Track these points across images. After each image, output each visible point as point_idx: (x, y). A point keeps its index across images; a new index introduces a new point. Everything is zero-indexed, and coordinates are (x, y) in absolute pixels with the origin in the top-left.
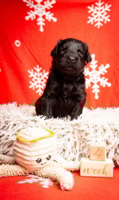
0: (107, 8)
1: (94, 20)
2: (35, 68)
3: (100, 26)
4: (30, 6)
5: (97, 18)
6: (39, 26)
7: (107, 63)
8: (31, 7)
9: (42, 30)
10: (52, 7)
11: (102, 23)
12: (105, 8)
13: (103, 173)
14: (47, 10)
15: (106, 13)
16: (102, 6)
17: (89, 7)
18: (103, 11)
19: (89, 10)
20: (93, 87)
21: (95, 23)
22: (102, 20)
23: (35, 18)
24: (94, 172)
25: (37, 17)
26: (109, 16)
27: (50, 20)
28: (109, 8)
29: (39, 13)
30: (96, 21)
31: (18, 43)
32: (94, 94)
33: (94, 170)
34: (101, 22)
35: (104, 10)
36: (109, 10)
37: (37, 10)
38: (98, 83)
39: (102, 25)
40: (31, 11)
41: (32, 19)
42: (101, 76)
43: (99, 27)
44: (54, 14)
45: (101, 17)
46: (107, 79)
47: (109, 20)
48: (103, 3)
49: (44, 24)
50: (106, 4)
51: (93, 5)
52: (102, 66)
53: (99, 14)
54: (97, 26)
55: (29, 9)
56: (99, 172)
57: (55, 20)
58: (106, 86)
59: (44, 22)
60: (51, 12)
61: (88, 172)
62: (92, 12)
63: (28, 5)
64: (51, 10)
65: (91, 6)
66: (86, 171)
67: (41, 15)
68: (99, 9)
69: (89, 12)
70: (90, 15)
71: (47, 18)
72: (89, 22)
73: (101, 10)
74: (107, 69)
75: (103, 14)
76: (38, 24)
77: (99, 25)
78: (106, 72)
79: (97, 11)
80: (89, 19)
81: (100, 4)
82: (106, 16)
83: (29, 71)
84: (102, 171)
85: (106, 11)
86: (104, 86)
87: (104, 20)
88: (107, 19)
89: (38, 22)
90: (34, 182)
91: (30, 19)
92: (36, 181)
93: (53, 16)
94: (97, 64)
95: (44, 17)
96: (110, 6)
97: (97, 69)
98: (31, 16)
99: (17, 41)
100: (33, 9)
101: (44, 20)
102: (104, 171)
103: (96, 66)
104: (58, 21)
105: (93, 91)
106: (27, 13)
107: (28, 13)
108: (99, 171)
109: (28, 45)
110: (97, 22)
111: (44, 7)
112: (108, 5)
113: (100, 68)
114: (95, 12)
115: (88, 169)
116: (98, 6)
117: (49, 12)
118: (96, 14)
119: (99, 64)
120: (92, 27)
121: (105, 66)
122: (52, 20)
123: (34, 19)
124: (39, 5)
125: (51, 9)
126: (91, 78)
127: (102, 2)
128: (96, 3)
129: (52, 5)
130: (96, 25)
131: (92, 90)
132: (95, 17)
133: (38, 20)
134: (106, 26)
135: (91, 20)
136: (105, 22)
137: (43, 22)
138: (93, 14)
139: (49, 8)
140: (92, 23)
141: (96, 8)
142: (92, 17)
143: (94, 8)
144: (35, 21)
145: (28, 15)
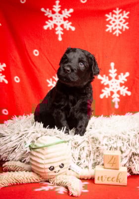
0: (126, 15)
1: (112, 28)
2: (54, 77)
3: (119, 34)
4: (48, 15)
5: (115, 26)
6: (57, 36)
7: (127, 72)
8: (49, 17)
9: (60, 39)
10: (70, 16)
11: (121, 30)
12: (123, 15)
13: (117, 181)
14: (65, 19)
15: (124, 21)
16: (119, 13)
17: (107, 15)
18: (121, 19)
19: (107, 18)
20: (113, 97)
21: (113, 31)
22: (121, 28)
23: (53, 27)
24: (108, 180)
25: (55, 26)
26: (127, 23)
27: (68, 29)
28: (128, 16)
29: (57, 22)
30: (114, 29)
31: (36, 53)
32: (114, 104)
33: (108, 178)
34: (119, 29)
35: (122, 17)
36: (127, 17)
37: (55, 19)
38: (118, 92)
39: (121, 33)
40: (50, 21)
41: (51, 29)
42: (121, 85)
43: (117, 35)
44: (72, 23)
45: (119, 25)
46: (127, 88)
47: (127, 28)
48: (121, 10)
49: (62, 33)
50: (124, 12)
51: (111, 13)
52: (122, 74)
53: (117, 22)
54: (116, 34)
55: (47, 19)
56: (113, 180)
57: (73, 29)
58: (126, 94)
59: (63, 31)
60: (69, 21)
61: (102, 180)
62: (110, 20)
63: (46, 15)
64: (69, 19)
65: (109, 14)
66: (100, 178)
67: (59, 24)
68: (117, 16)
69: (107, 20)
70: (108, 23)
71: (65, 27)
72: (107, 30)
73: (119, 18)
74: (126, 78)
75: (121, 21)
76: (57, 33)
77: (117, 32)
78: (126, 80)
79: (115, 18)
80: (107, 28)
81: (117, 12)
82: (124, 23)
83: (48, 81)
84: (116, 178)
85: (124, 18)
86: (124, 95)
87: (123, 27)
88: (126, 27)
89: (56, 31)
90: (50, 190)
91: (48, 28)
92: (51, 189)
93: (71, 25)
94: (116, 72)
95: (62, 26)
96: (128, 13)
97: (117, 78)
98: (49, 25)
99: (36, 51)
100: (51, 19)
101: (62, 29)
102: (117, 179)
103: (116, 74)
104: (76, 29)
105: (113, 101)
106: (45, 22)
107: (47, 22)
108: (113, 178)
109: (46, 54)
110: (116, 30)
111: (62, 16)
112: (126, 12)
113: (119, 76)
114: (113, 19)
115: (102, 177)
116: (115, 14)
117: (67, 21)
118: (114, 22)
119: (118, 73)
120: (110, 35)
121: (124, 74)
122: (70, 29)
123: (52, 29)
124: (57, 14)
125: (69, 17)
126: (110, 87)
127: (119, 9)
128: (114, 11)
129: (70, 14)
130: (114, 33)
131: (112, 99)
132: (114, 24)
133: (56, 29)
134: (124, 33)
135: (109, 28)
136: (124, 30)
137: (61, 31)
138: (111, 22)
139: (67, 17)
140: (111, 31)
141: (114, 16)
142: (111, 25)
143: (112, 16)
144: (54, 30)
145: (46, 24)
